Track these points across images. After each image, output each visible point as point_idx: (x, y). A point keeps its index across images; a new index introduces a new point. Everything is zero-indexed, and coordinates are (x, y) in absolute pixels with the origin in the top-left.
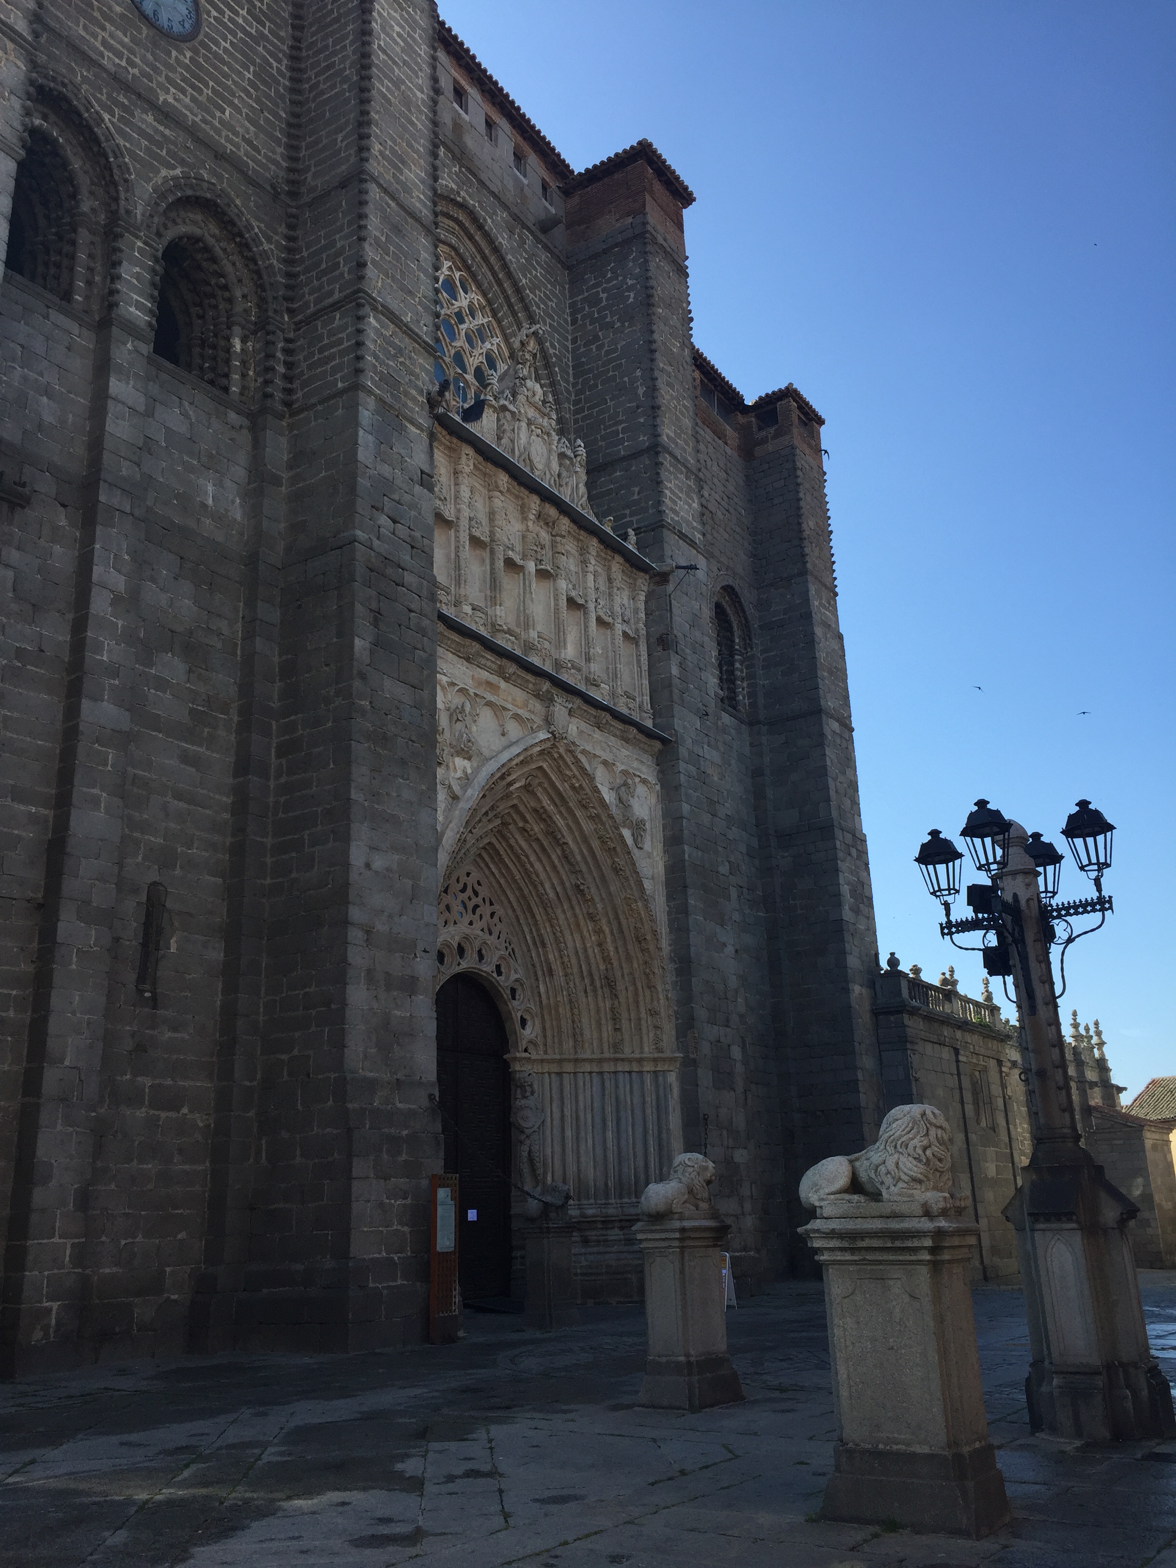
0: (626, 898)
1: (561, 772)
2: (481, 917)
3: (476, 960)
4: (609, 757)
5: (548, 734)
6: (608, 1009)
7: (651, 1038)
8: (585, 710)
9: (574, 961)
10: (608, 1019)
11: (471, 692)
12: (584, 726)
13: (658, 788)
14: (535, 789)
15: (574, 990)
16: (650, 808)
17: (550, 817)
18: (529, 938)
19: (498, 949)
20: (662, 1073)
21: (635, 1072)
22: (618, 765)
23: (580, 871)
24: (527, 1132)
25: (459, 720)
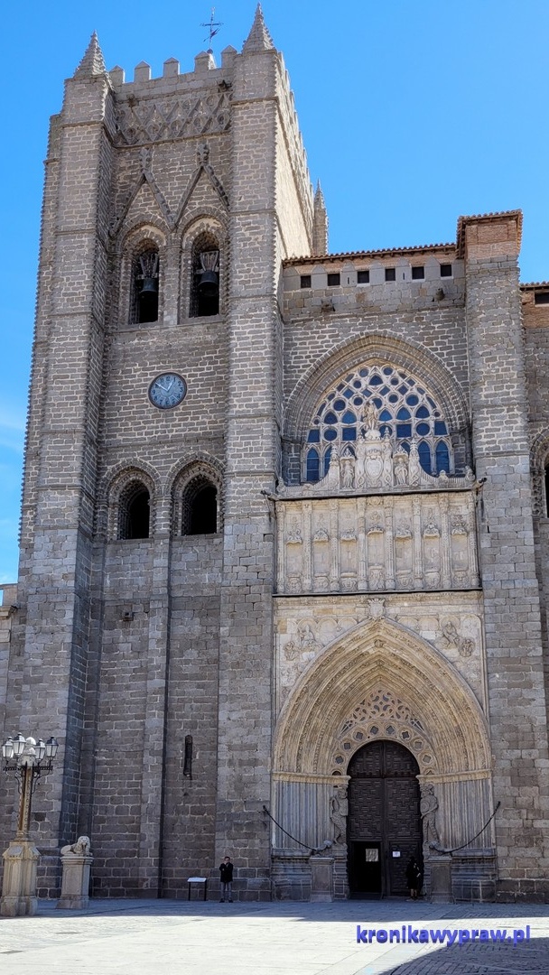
2: (391, 711)
3: (382, 734)
4: (432, 614)
5: (367, 621)
6: (462, 747)
7: (481, 761)
8: (402, 597)
9: (443, 724)
10: (462, 752)
11: (312, 620)
12: (407, 605)
13: (482, 616)
14: (383, 646)
15: (445, 740)
16: (479, 630)
17: (398, 656)
18: (422, 715)
19: (401, 725)
20: (484, 780)
21: (474, 780)
22: (442, 616)
23: (427, 678)
24: (423, 814)
25: (304, 635)
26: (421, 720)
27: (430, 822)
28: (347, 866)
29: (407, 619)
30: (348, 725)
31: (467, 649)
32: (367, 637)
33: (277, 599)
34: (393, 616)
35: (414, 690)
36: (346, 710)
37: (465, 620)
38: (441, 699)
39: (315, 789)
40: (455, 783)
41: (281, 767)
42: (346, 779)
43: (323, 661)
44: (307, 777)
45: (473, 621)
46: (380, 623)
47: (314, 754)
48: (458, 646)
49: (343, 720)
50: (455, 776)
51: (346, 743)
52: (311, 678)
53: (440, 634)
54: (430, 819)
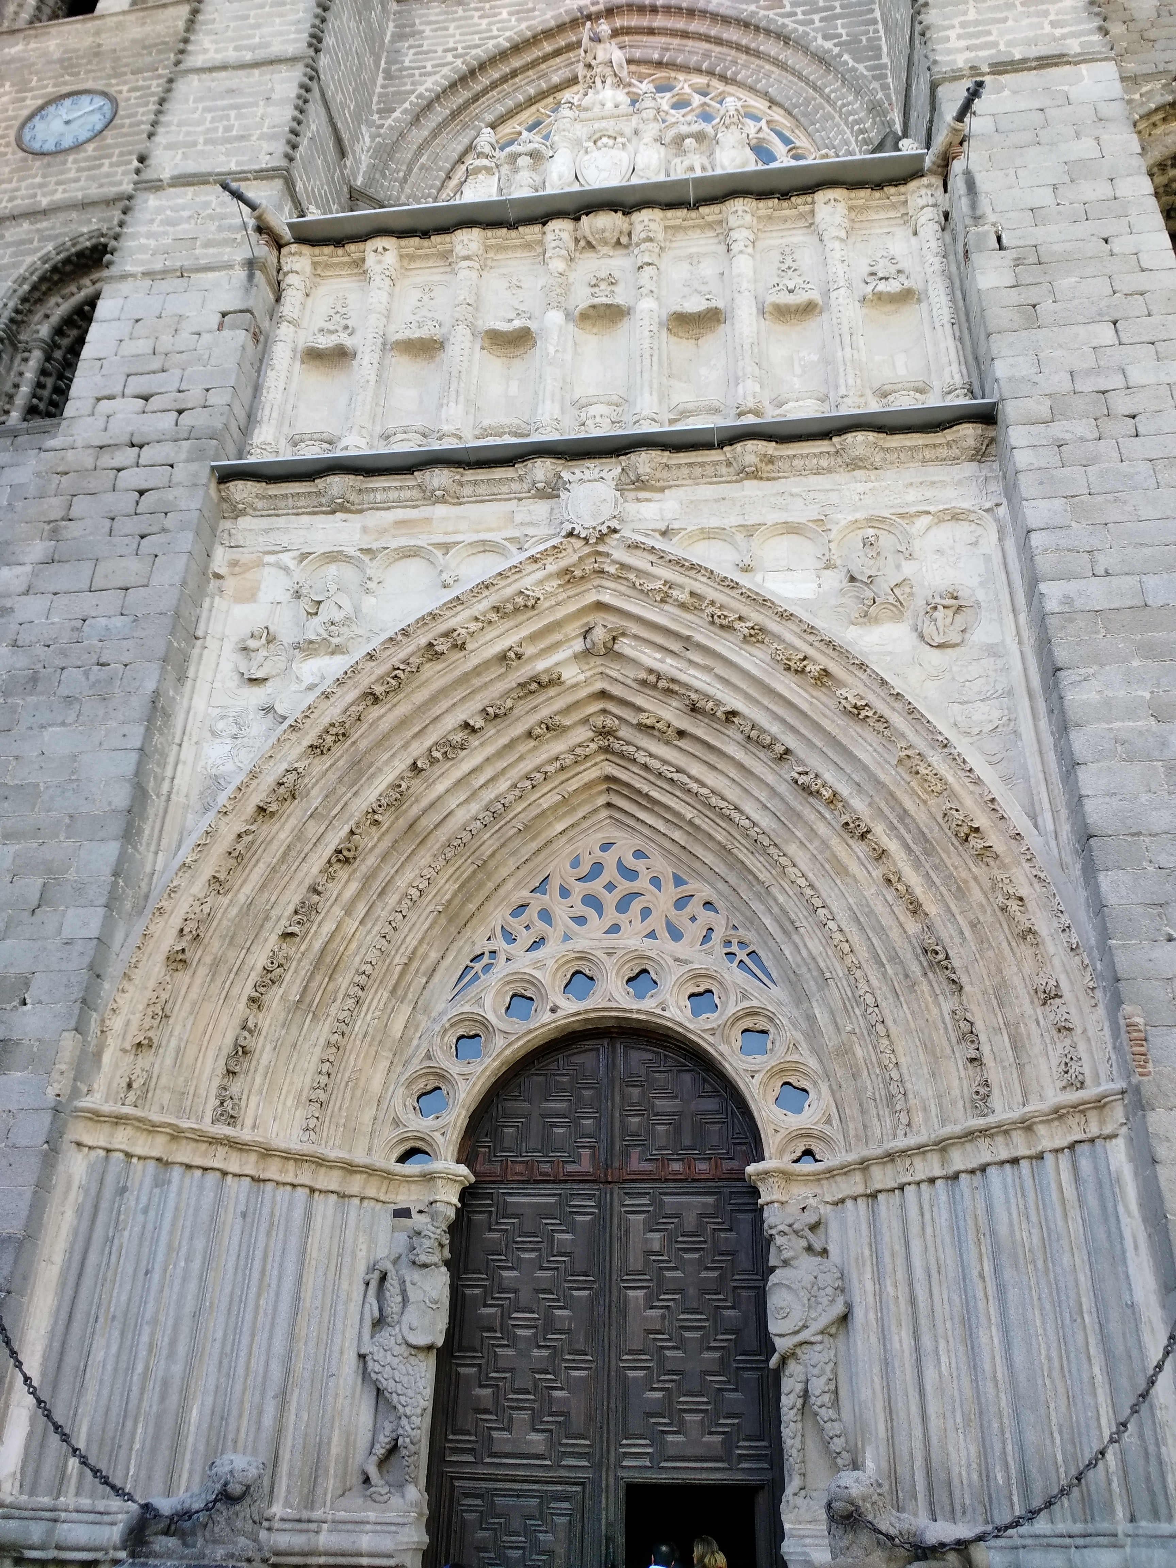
1: (642, 591)
3: (608, 994)
4: (801, 513)
5: (555, 541)
6: (948, 1018)
7: (1054, 1062)
8: (690, 465)
9: (855, 938)
10: (954, 1040)
11: (351, 551)
12: (706, 491)
13: (1002, 511)
14: (616, 647)
15: (869, 999)
16: (987, 558)
17: (673, 680)
18: (768, 921)
19: (686, 962)
20: (1085, 1147)
21: (1024, 1158)
22: (839, 516)
23: (787, 751)
24: (782, 1345)
25: (320, 602)
26: (765, 943)
29: (708, 534)
30: (478, 966)
31: (949, 620)
32: (552, 607)
33: (231, 485)
34: (652, 527)
35: (735, 815)
36: (472, 907)
37: (934, 531)
38: (847, 824)
39: (298, 1213)
40: (924, 1186)
41: (130, 1086)
42: (450, 1179)
43: (373, 678)
44: (267, 1153)
45: (963, 531)
46: (600, 548)
47: (315, 1059)
48: (908, 614)
49: (461, 949)
50: (924, 1153)
51: (462, 1037)
52: (320, 737)
53: (835, 580)
54: (816, 1371)
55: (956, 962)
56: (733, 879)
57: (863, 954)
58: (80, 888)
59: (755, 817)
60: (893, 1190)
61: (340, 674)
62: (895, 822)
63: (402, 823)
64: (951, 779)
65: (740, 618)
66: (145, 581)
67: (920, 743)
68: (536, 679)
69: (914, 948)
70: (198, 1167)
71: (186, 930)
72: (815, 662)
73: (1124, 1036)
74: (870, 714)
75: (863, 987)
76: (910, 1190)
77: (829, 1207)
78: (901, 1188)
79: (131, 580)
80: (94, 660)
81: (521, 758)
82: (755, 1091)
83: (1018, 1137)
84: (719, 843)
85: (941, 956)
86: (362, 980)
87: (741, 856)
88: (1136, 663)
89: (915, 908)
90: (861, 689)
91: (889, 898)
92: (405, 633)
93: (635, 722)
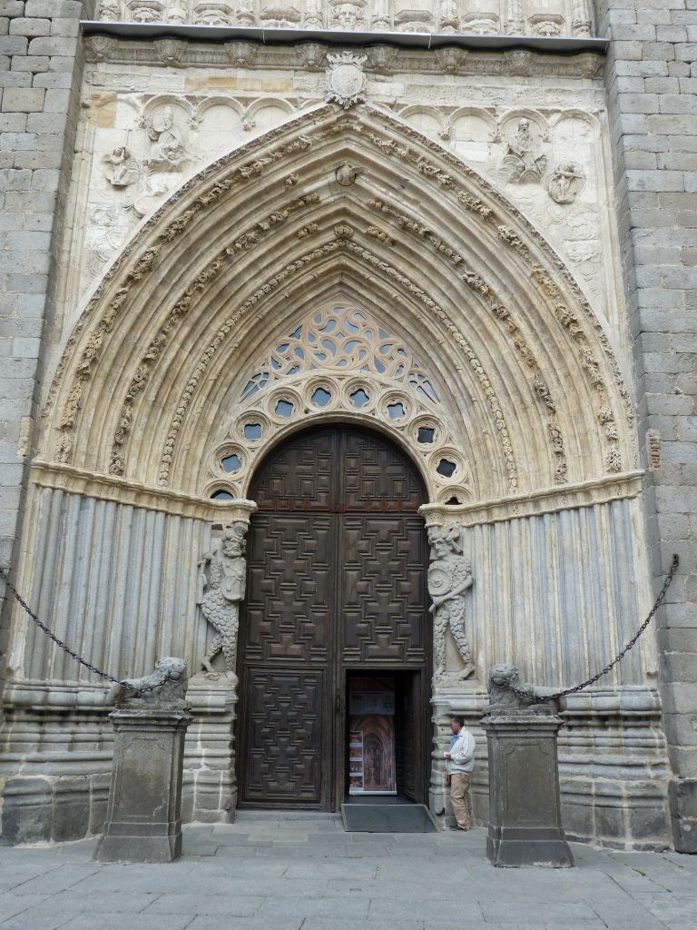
0: (533, 275)
1: (377, 146)
2: (363, 351)
3: (340, 404)
4: (482, 103)
5: (323, 105)
6: (545, 429)
7: (605, 456)
8: (411, 59)
9: (494, 378)
10: (548, 442)
11: (181, 97)
12: (420, 79)
13: (604, 116)
14: (357, 181)
15: (499, 415)
16: (592, 146)
17: (392, 207)
18: (438, 364)
19: (387, 386)
20: (618, 503)
21: (582, 507)
22: (504, 107)
23: (462, 261)
24: (437, 600)
25: (160, 133)
26: (435, 377)
27: (454, 621)
28: (234, 731)
29: (420, 110)
30: (257, 381)
31: (567, 185)
32: (317, 150)
33: (93, 39)
34: (385, 101)
35: (425, 298)
36: (255, 345)
37: (561, 124)
38: (495, 310)
39: (160, 526)
40: (523, 520)
41: (62, 450)
42: (244, 508)
43: (201, 191)
44: (140, 492)
45: (578, 126)
46: (352, 113)
47: (164, 436)
48: (543, 179)
49: (247, 370)
50: (525, 502)
51: (249, 425)
52: (167, 230)
53: (500, 152)
54: (455, 614)
55: (554, 397)
56: (418, 337)
57: (497, 387)
58: (21, 325)
59: (438, 299)
60: (504, 521)
61: (179, 188)
62: (525, 311)
63: (216, 291)
64: (563, 289)
65: (441, 172)
66: (40, 109)
67: (547, 266)
68: (301, 198)
69: (529, 387)
70: (104, 500)
71: (89, 355)
72: (487, 207)
73: (648, 446)
74: (517, 243)
75: (495, 408)
76: (515, 523)
77: (465, 529)
78: (509, 521)
79: (30, 107)
80: (11, 165)
81: (290, 251)
82: (426, 463)
83: (580, 497)
84: (412, 314)
85: (545, 393)
86: (190, 388)
87: (425, 323)
88: (676, 228)
89: (532, 364)
90: (514, 227)
91: (517, 356)
92: (222, 162)
93: (364, 231)
